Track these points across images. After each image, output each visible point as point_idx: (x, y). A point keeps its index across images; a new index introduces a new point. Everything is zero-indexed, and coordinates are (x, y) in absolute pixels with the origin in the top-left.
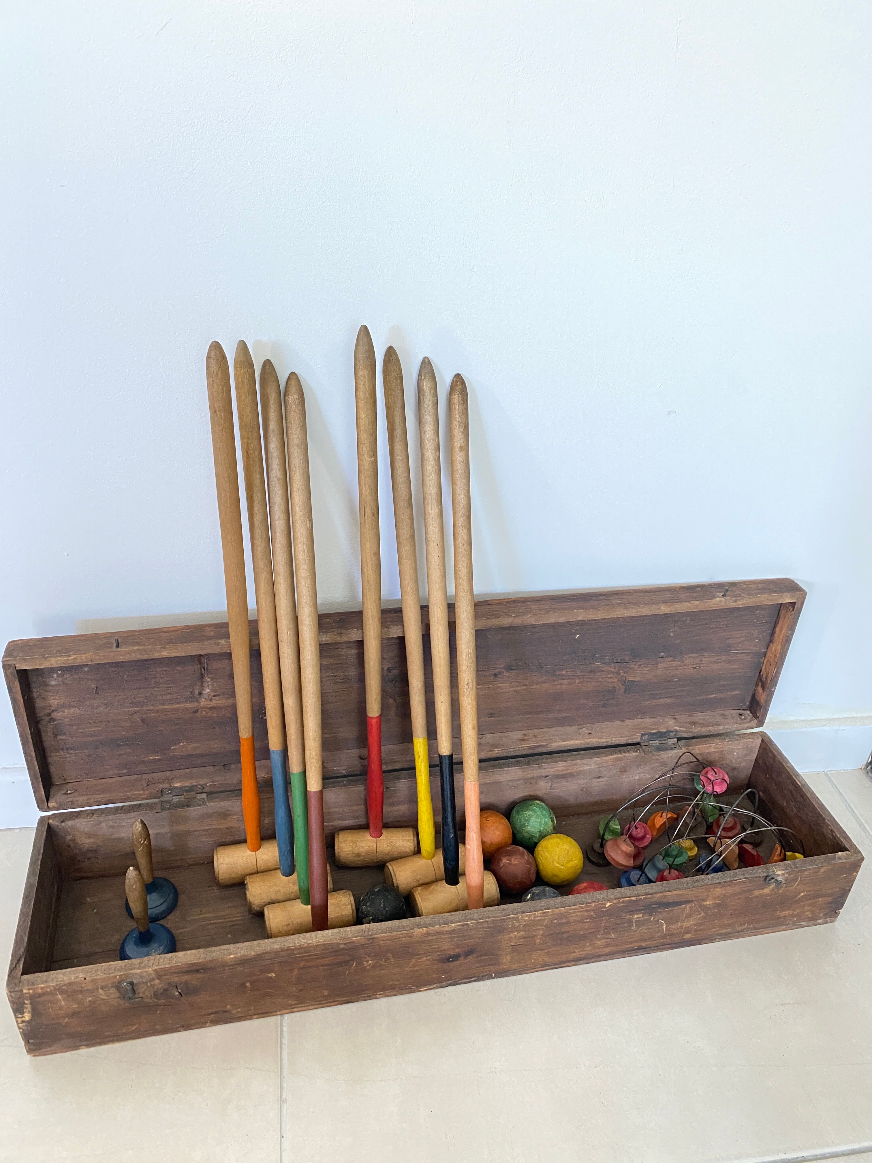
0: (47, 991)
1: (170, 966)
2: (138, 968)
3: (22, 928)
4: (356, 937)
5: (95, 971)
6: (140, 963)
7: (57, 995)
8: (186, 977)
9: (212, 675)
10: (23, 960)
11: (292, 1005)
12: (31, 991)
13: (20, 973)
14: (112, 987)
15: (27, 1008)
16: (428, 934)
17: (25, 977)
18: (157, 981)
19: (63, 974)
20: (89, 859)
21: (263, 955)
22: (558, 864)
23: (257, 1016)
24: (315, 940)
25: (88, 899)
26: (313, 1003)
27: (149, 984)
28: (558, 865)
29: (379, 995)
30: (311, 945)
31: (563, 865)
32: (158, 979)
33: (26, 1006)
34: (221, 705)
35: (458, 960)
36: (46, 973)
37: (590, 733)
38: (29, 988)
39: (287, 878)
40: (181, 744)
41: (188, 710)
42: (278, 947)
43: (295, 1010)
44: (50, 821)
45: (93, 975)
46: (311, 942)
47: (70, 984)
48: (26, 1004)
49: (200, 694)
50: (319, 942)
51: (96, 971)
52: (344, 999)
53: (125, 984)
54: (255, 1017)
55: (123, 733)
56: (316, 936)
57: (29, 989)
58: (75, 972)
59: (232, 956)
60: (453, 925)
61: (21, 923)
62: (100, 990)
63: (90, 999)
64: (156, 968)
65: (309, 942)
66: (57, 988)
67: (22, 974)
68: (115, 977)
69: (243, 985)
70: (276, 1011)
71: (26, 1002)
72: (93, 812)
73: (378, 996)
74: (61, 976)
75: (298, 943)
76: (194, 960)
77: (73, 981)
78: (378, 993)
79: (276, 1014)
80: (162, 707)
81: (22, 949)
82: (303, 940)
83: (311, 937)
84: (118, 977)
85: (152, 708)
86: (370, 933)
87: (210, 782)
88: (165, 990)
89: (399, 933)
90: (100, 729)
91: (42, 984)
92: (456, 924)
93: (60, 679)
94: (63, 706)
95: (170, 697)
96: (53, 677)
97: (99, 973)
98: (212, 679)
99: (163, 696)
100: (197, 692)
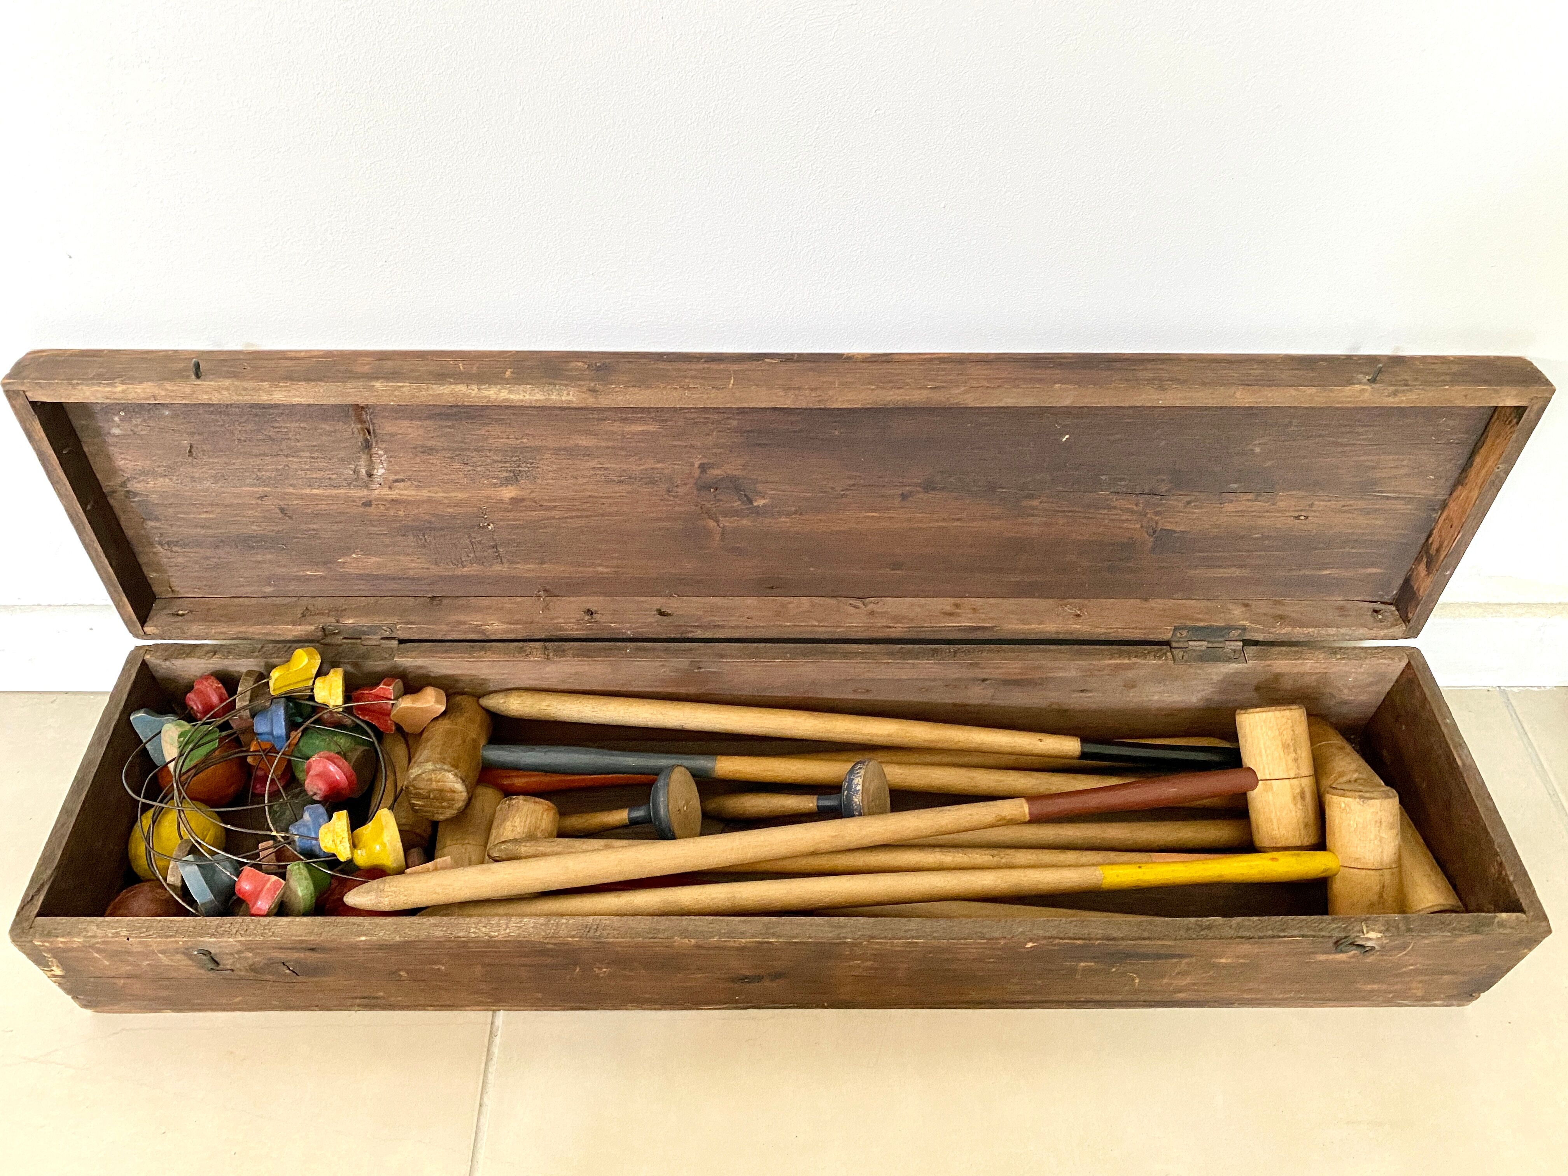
2: (213, 935)
3: (59, 835)
6: (218, 926)
8: (297, 955)
9: (384, 446)
10: (46, 887)
13: (35, 912)
14: (179, 955)
15: (52, 960)
17: (42, 920)
18: (250, 955)
19: (98, 926)
24: (502, 932)
27: (237, 956)
30: (494, 939)
34: (410, 498)
35: (759, 982)
36: (74, 919)
37: (1078, 616)
38: (43, 939)
40: (354, 556)
41: (354, 501)
42: (441, 933)
44: (147, 657)
45: (142, 935)
46: (496, 934)
47: (109, 943)
48: (49, 958)
49: (370, 475)
51: (148, 929)
53: (195, 953)
55: (254, 528)
56: (507, 924)
57: (43, 942)
58: (117, 925)
59: (363, 938)
61: (59, 825)
63: (147, 963)
65: (492, 934)
66: (87, 945)
67: (39, 914)
69: (395, 973)
72: (216, 649)
74: (94, 928)
76: (302, 935)
77: (111, 938)
80: (308, 491)
81: (49, 872)
82: (484, 929)
83: (498, 925)
84: (180, 942)
85: (291, 490)
86: (598, 934)
87: (401, 623)
88: (269, 965)
89: (648, 940)
90: (214, 516)
91: (63, 936)
93: (127, 425)
94: (144, 473)
95: (319, 475)
96: (113, 421)
97: (151, 933)
98: (386, 451)
99: (309, 472)
100: (363, 471)
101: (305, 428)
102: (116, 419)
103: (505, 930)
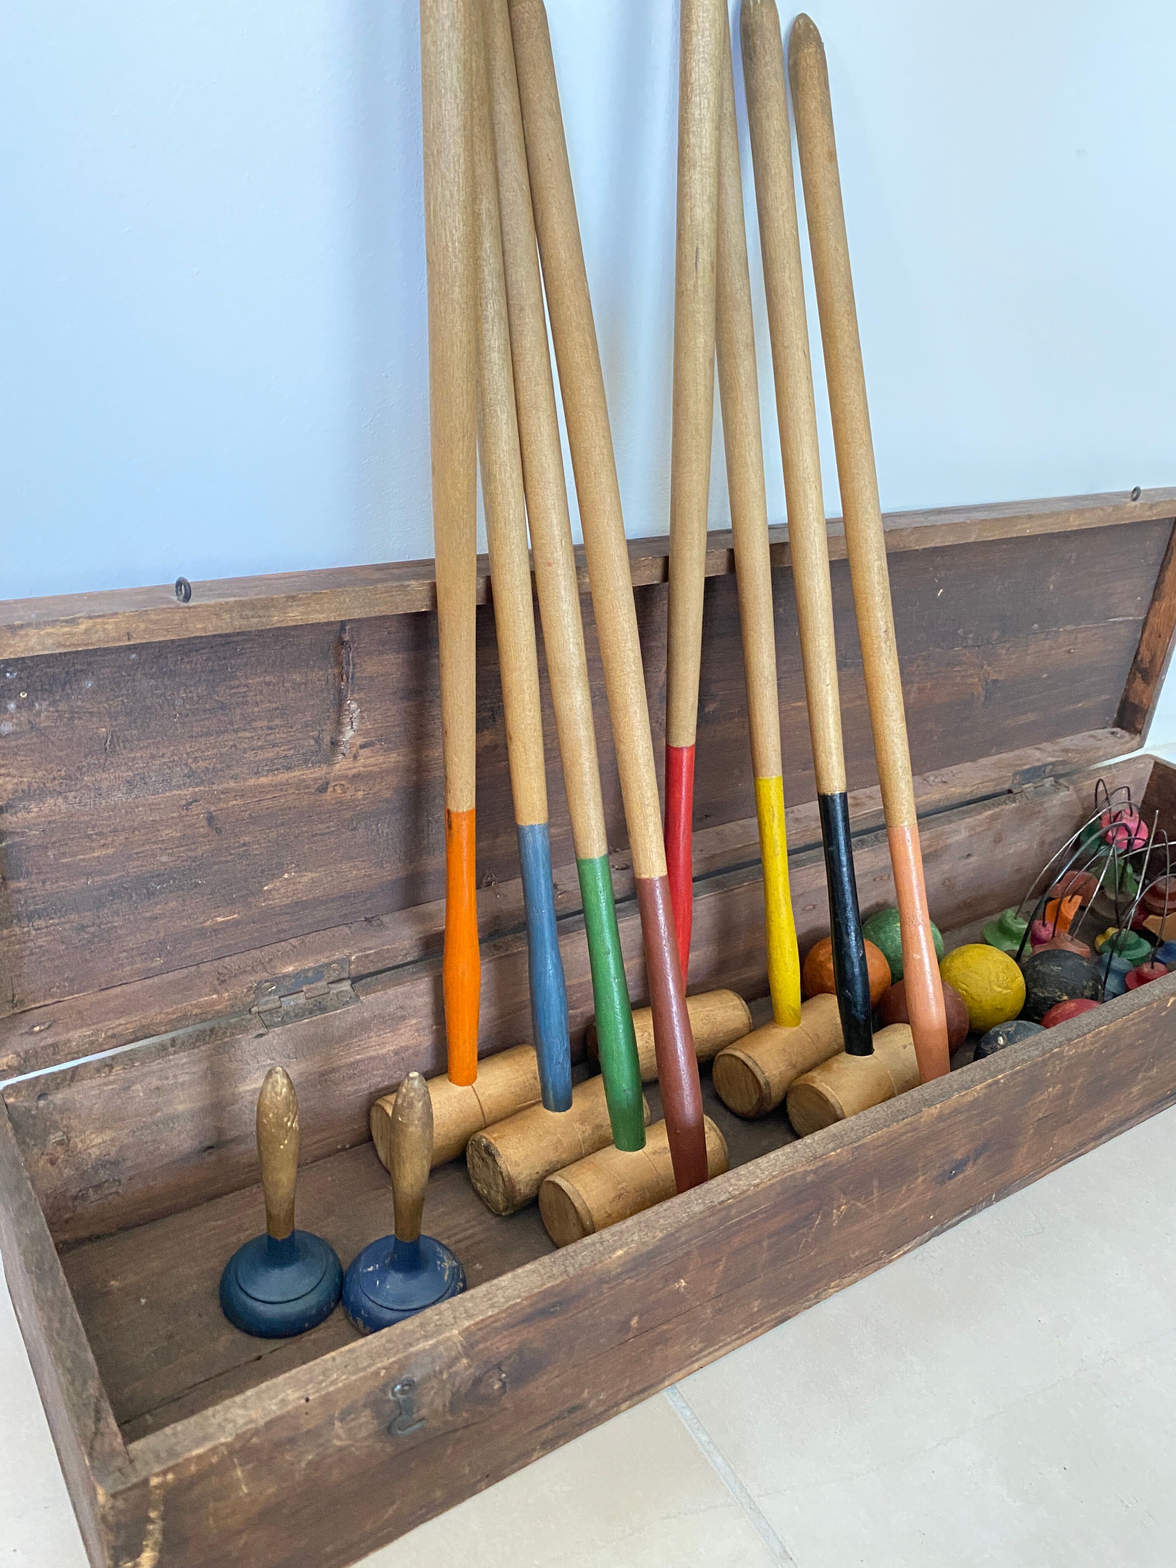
0: (211, 1464)
1: (496, 1310)
2: (426, 1337)
4: (834, 1150)
5: (324, 1374)
6: (422, 1325)
7: (235, 1467)
8: (526, 1333)
9: (362, 695)
10: (106, 1405)
11: (694, 1356)
12: (170, 1477)
13: (120, 1439)
14: (365, 1406)
15: (151, 1533)
16: (941, 1117)
17: (136, 1446)
18: (465, 1361)
19: (244, 1406)
20: (98, 1187)
21: (677, 1235)
22: (999, 986)
23: (628, 1403)
24: (763, 1176)
25: (113, 1283)
26: (729, 1340)
27: (445, 1376)
28: (999, 989)
29: (833, 1288)
30: (759, 1187)
31: (1005, 988)
32: (468, 1356)
33: (151, 1527)
34: (375, 769)
35: (962, 1172)
36: (193, 1420)
37: (946, 782)
38: (164, 1467)
39: (564, 1113)
40: (286, 876)
41: (307, 787)
42: (701, 1207)
43: (696, 1366)
44: (11, 1100)
45: (324, 1384)
47: (269, 1425)
48: (152, 1521)
49: (335, 744)
50: (774, 1177)
52: (778, 1314)
53: (399, 1387)
54: (624, 1406)
55: (164, 859)
57: (164, 1473)
59: (620, 1252)
60: (978, 1087)
62: (338, 1424)
63: (310, 1457)
64: (467, 1324)
65: (755, 1182)
66: (237, 1446)
67: (126, 1444)
68: (377, 1373)
69: (625, 1326)
70: (663, 1380)
71: (153, 1515)
72: (109, 1062)
73: (832, 1290)
74: (240, 1412)
75: (734, 1189)
76: (543, 1284)
77: (278, 1413)
78: (832, 1284)
79: (662, 1386)
80: (252, 782)
84: (383, 1373)
85: (232, 784)
87: (356, 953)
88: (477, 1382)
89: (901, 1123)
90: (110, 851)
91: (198, 1446)
92: (982, 1085)
93: (24, 716)
94: (27, 795)
95: (270, 754)
96: (6, 710)
97: (335, 1376)
98: (360, 704)
99: (259, 752)
100: (327, 739)
101: (268, 684)
102: (12, 706)
103: (763, 1173)
